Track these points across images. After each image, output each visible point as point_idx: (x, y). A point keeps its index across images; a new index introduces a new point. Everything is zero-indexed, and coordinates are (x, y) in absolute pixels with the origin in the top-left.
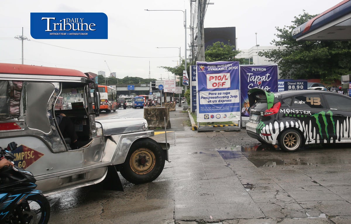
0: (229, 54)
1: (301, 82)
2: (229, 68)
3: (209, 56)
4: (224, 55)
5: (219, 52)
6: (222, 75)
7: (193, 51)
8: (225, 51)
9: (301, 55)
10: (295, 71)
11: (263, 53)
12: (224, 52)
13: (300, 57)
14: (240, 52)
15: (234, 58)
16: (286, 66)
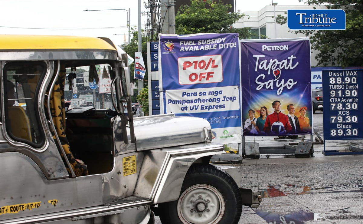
0: (222, 20)
1: (353, 71)
2: (220, 45)
3: (184, 25)
4: (211, 21)
5: (202, 17)
6: (206, 58)
7: (152, 14)
8: (213, 15)
9: (355, 22)
10: (344, 51)
11: (285, 17)
12: (213, 17)
13: (352, 26)
14: (242, 17)
15: (230, 28)
16: (328, 42)
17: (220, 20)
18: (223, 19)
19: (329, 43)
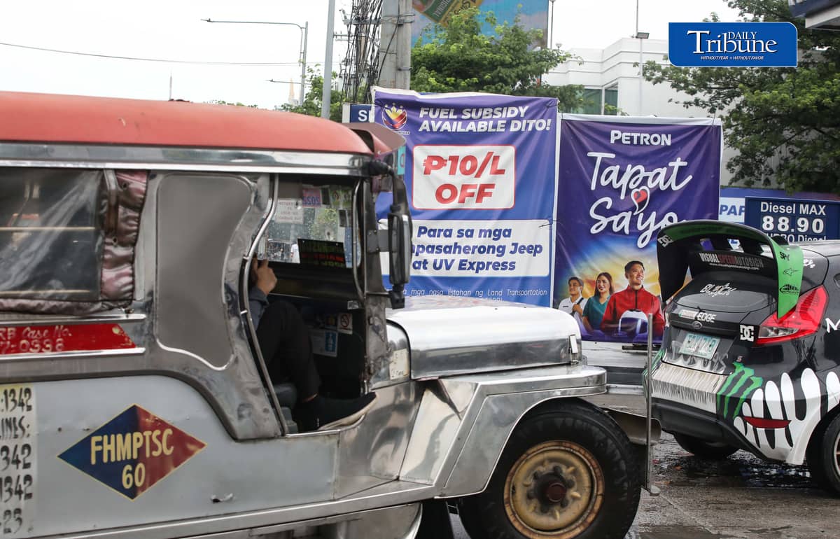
0: (518, 65)
1: (817, 204)
2: (513, 122)
3: (429, 69)
4: (493, 65)
5: (475, 54)
7: (358, 40)
8: (499, 51)
9: (823, 89)
10: (795, 155)
11: (663, 68)
12: (498, 56)
13: (817, 99)
14: (565, 60)
15: (535, 83)
16: (758, 132)
17: (514, 63)
18: (522, 61)
19: (760, 133)
